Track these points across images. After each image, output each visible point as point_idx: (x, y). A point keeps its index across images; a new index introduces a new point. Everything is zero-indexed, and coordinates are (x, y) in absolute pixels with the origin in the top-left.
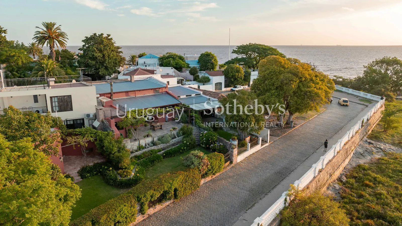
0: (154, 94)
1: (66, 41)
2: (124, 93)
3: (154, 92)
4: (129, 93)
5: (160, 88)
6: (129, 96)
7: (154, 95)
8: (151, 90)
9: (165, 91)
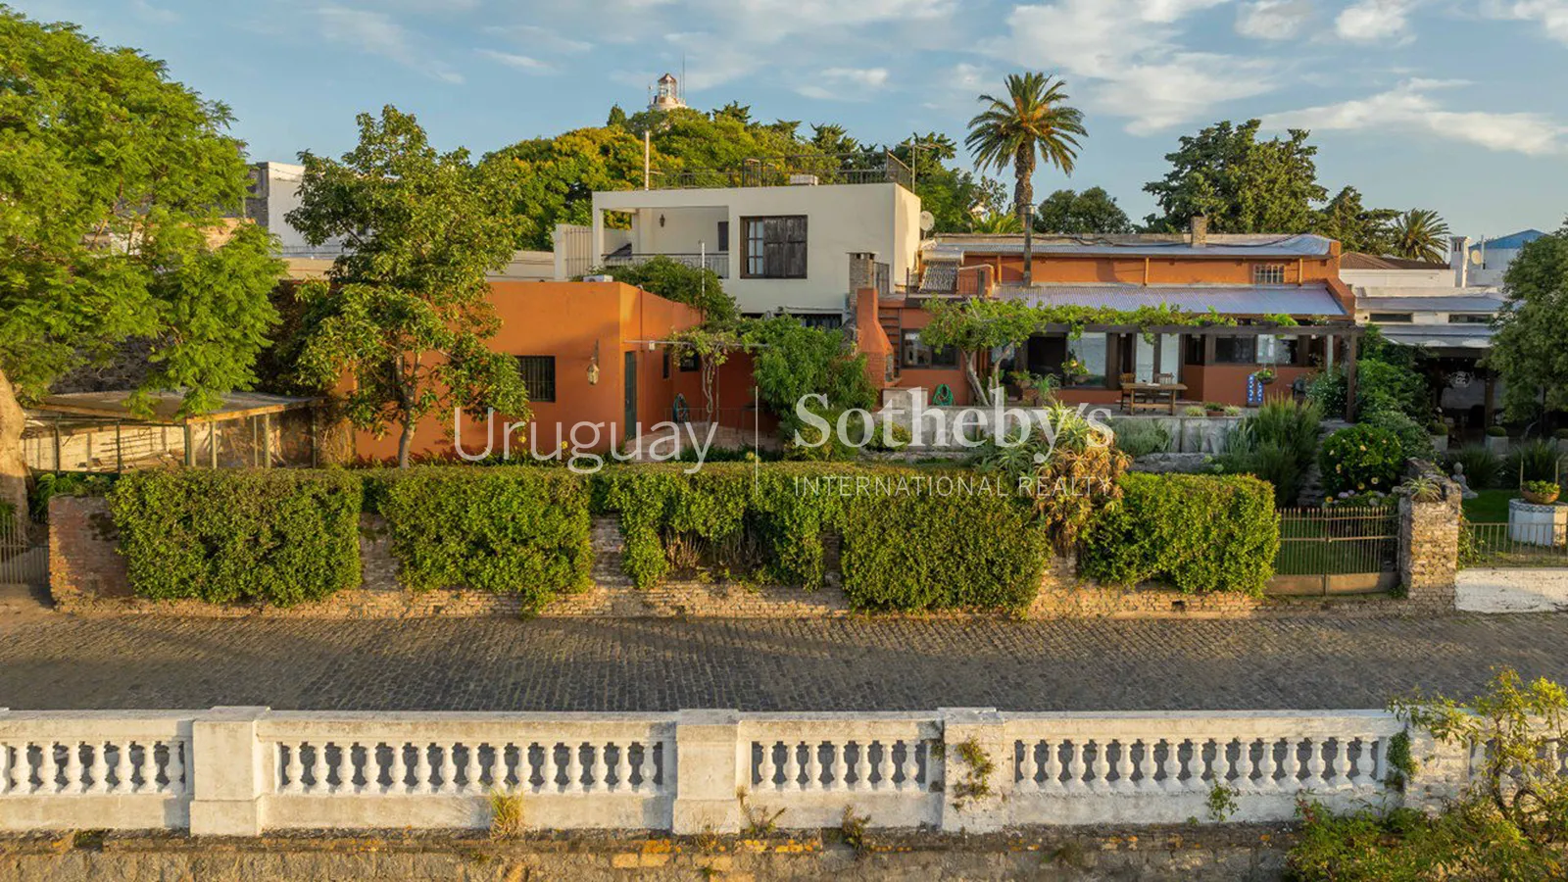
0: (1247, 285)
1: (1074, 142)
2: (1094, 264)
3: (1251, 275)
4: (1117, 266)
5: (1288, 260)
6: (1117, 281)
7: (1250, 289)
8: (1233, 265)
9: (1322, 277)
